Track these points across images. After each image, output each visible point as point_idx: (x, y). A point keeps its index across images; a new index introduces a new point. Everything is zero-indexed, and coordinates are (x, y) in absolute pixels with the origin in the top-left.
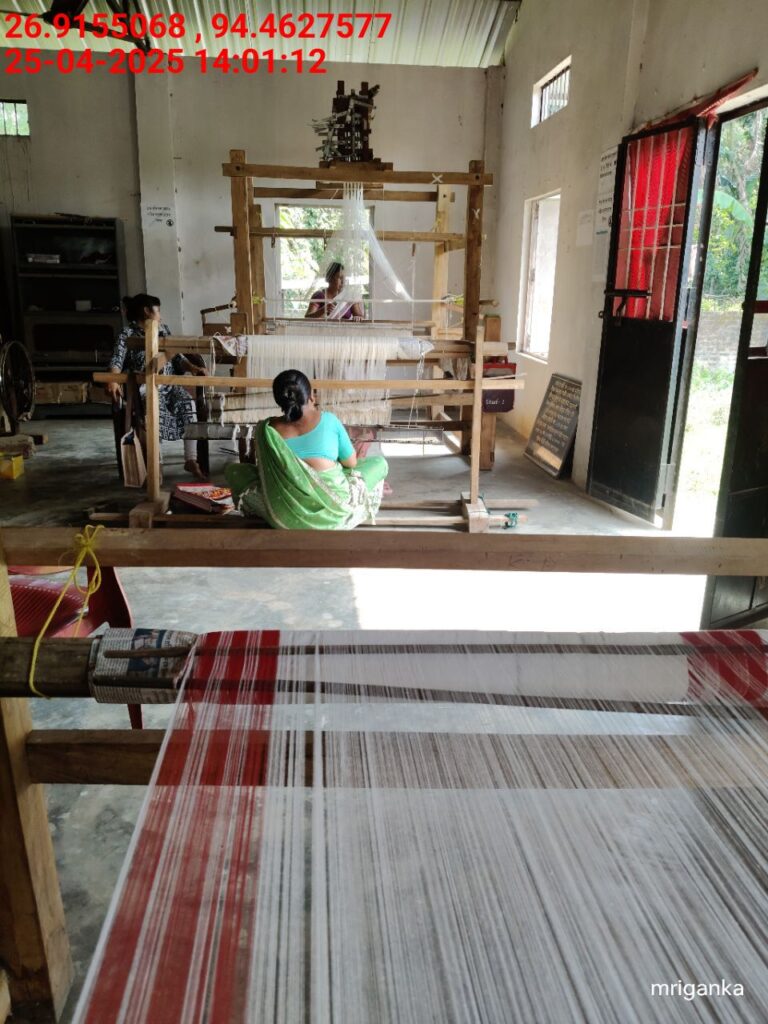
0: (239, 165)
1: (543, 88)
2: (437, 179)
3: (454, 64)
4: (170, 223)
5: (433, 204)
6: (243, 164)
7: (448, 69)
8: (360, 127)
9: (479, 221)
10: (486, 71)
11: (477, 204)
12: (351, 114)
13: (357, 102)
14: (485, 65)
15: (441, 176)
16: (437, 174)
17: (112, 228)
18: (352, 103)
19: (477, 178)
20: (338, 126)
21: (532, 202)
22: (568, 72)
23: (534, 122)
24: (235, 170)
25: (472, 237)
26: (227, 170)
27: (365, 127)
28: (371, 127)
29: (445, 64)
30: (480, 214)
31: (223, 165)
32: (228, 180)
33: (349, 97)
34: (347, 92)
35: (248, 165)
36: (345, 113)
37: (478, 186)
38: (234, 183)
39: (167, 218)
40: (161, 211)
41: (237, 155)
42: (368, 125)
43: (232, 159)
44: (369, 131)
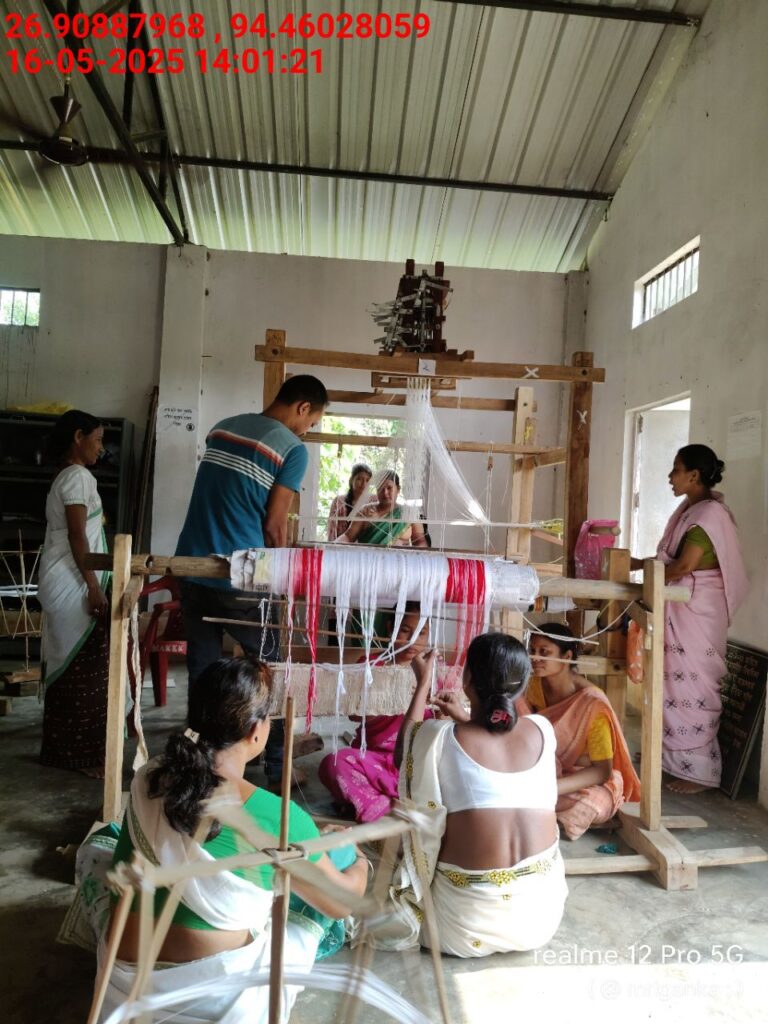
0: (278, 348)
1: (646, 285)
2: (532, 373)
3: (527, 268)
4: (190, 427)
5: (510, 414)
6: (283, 347)
7: (522, 273)
8: (431, 313)
9: (587, 427)
10: (566, 277)
11: (584, 405)
12: (421, 298)
13: (429, 283)
14: (564, 270)
15: (537, 369)
16: (532, 367)
17: (119, 429)
18: (423, 284)
19: (584, 373)
20: (404, 311)
21: (635, 413)
22: (697, 255)
23: (636, 322)
24: (271, 354)
25: (576, 446)
26: (261, 353)
27: (438, 314)
28: (445, 314)
29: (518, 268)
30: (588, 418)
31: (257, 347)
32: (261, 366)
33: (420, 278)
34: (418, 273)
35: (288, 348)
36: (413, 296)
37: (586, 383)
38: (267, 370)
39: (189, 422)
40: (180, 414)
41: (275, 336)
42: (442, 312)
43: (268, 341)
44: (443, 318)
